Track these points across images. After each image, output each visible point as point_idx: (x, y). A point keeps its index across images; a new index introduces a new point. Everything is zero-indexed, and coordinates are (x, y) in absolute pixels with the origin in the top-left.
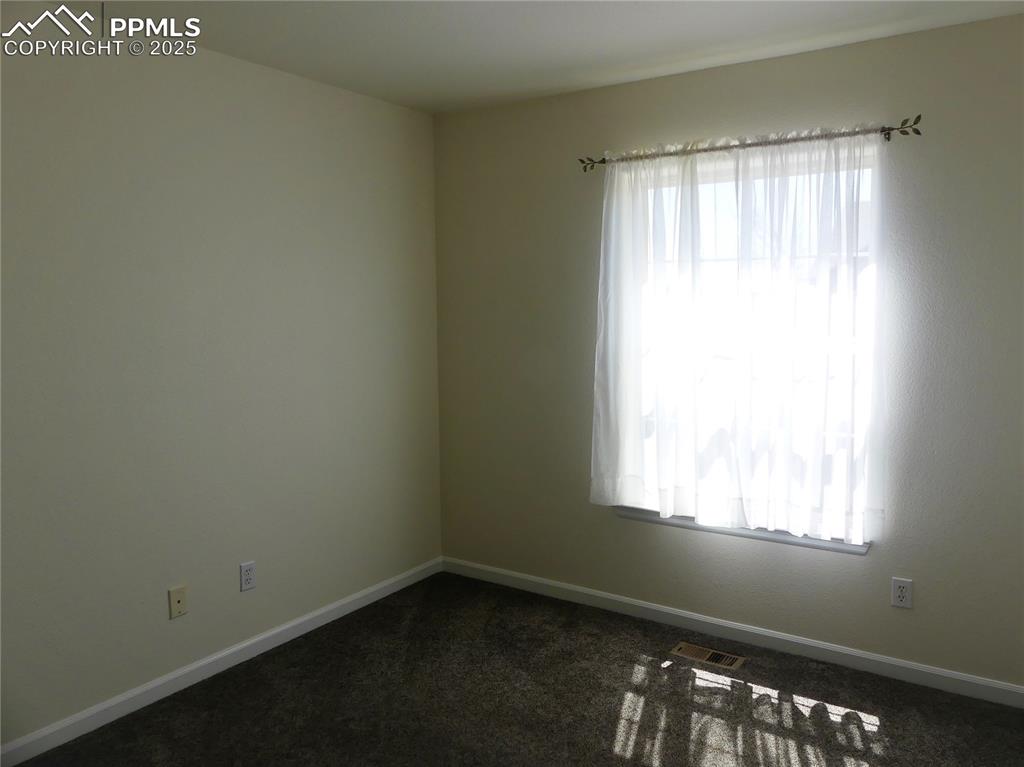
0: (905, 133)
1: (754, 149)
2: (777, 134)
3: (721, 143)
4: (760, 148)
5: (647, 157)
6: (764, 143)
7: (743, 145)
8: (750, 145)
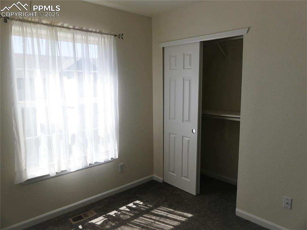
0: (119, 38)
1: (78, 31)
2: (86, 28)
3: (65, 25)
4: (80, 31)
5: (33, 22)
6: (81, 30)
7: (74, 29)
8: (77, 29)
